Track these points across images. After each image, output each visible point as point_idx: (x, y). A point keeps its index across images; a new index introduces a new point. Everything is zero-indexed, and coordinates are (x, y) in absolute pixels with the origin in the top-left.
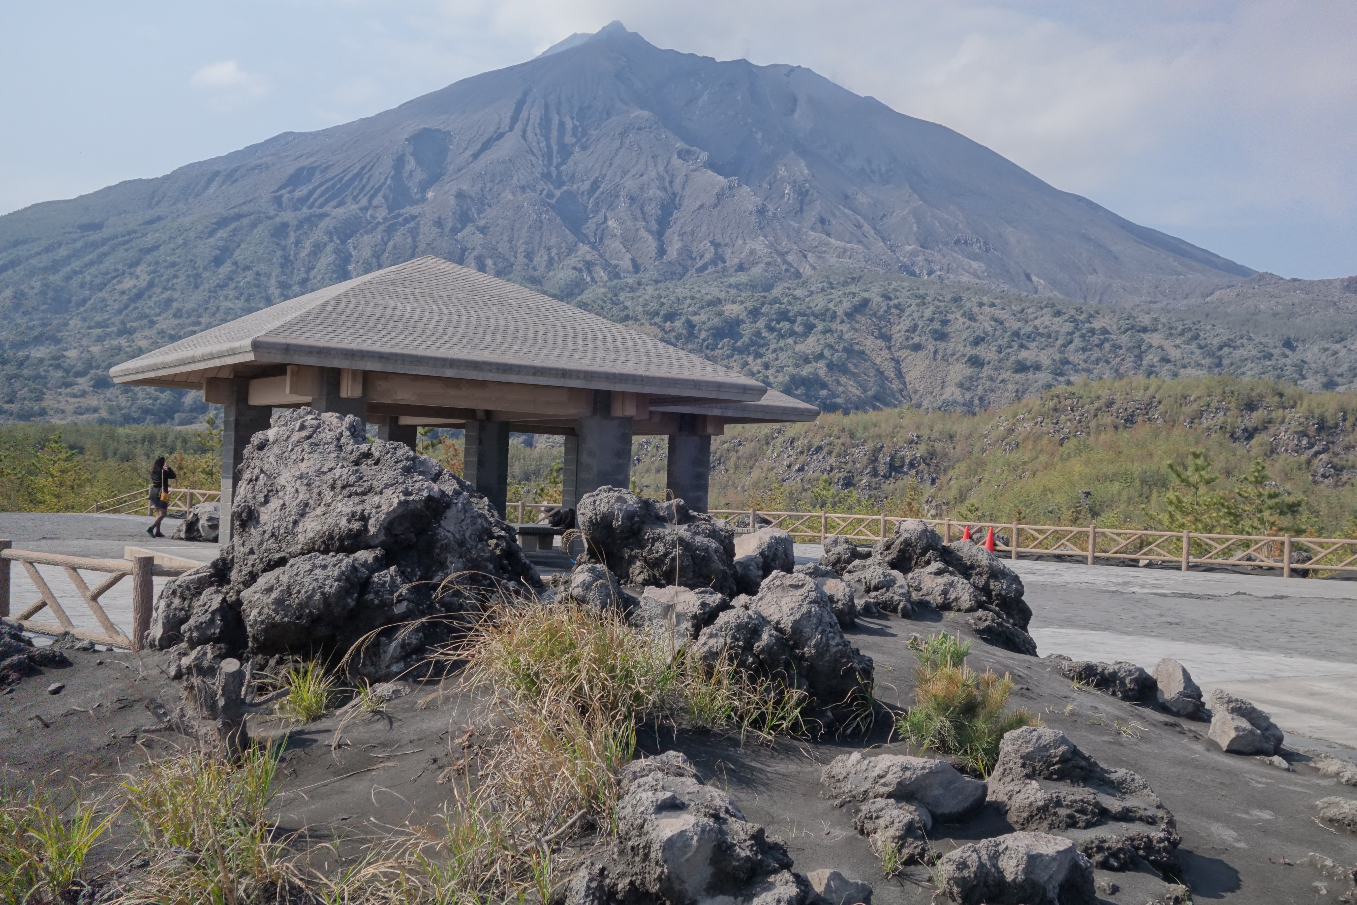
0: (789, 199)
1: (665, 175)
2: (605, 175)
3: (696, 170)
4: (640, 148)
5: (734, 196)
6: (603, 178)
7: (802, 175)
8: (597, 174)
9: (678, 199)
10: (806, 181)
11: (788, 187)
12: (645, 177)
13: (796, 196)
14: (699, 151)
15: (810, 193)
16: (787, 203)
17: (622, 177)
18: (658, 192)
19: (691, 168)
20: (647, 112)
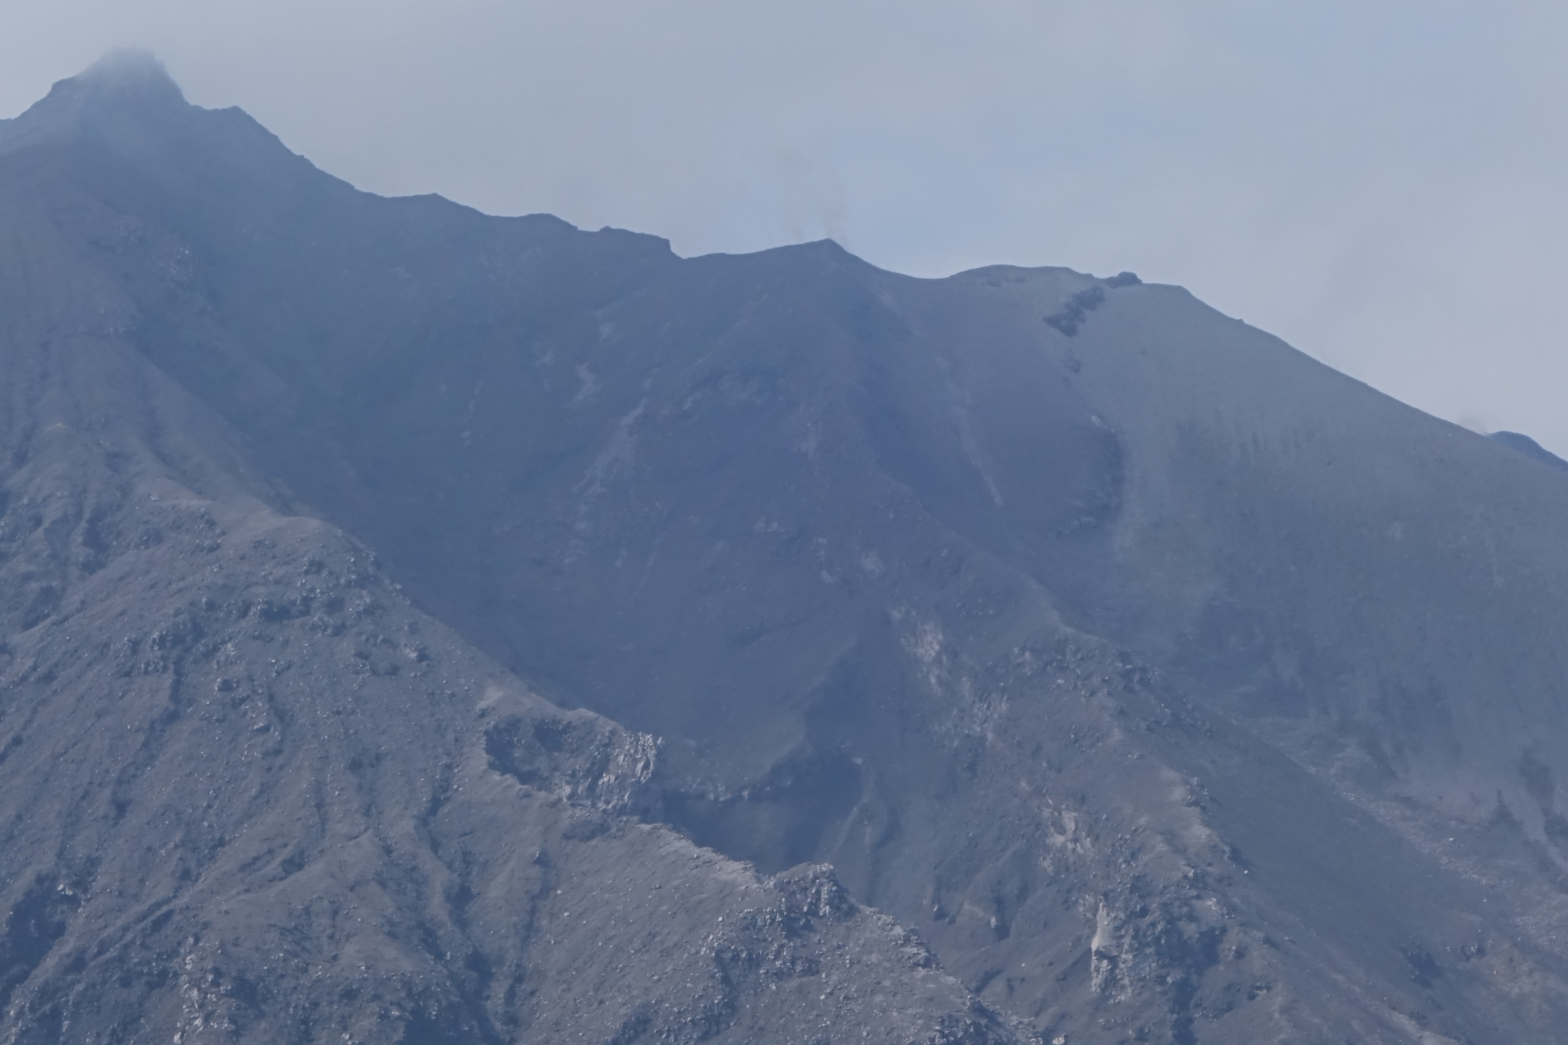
0: (1111, 982)
1: (427, 861)
2: (93, 862)
3: (600, 830)
4: (282, 716)
5: (812, 968)
6: (81, 883)
7: (1180, 850)
8: (46, 862)
9: (498, 990)
10: (1199, 882)
11: (1104, 919)
12: (315, 869)
13: (1150, 967)
14: (606, 726)
15: (1228, 947)
16: (1101, 1003)
17: (186, 876)
18: (391, 951)
19: (568, 817)
20: (313, 524)
